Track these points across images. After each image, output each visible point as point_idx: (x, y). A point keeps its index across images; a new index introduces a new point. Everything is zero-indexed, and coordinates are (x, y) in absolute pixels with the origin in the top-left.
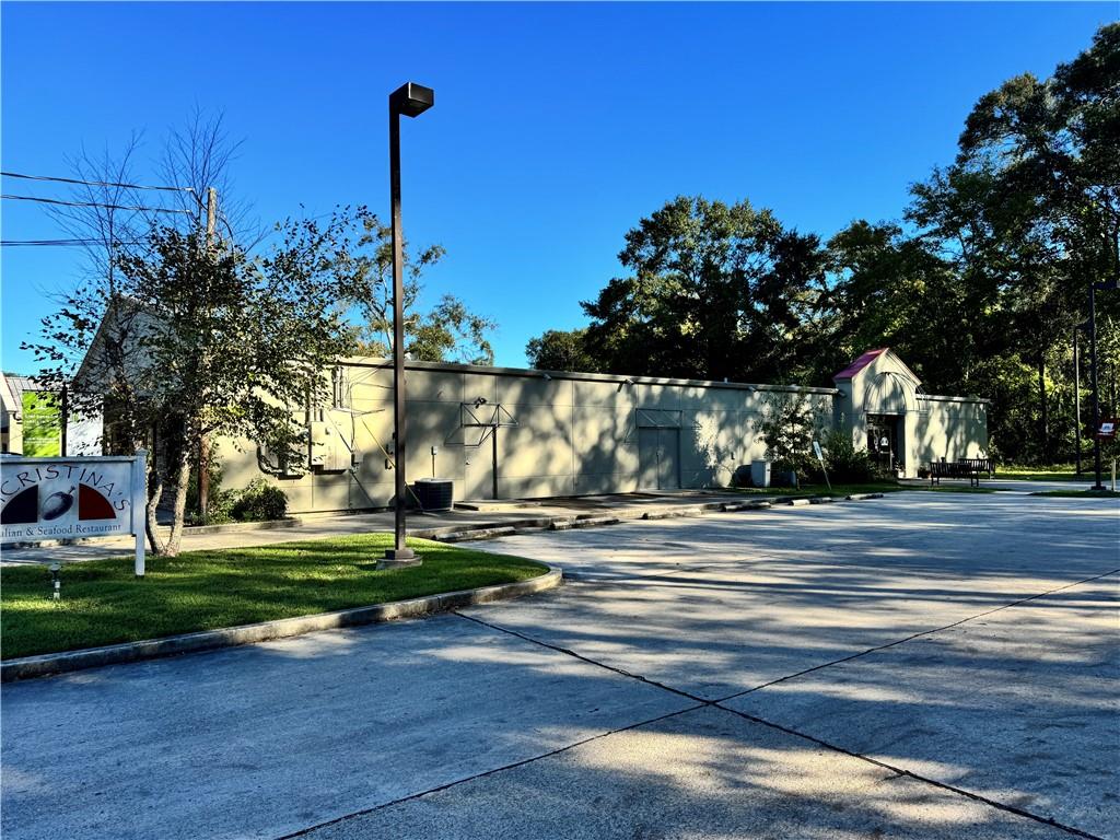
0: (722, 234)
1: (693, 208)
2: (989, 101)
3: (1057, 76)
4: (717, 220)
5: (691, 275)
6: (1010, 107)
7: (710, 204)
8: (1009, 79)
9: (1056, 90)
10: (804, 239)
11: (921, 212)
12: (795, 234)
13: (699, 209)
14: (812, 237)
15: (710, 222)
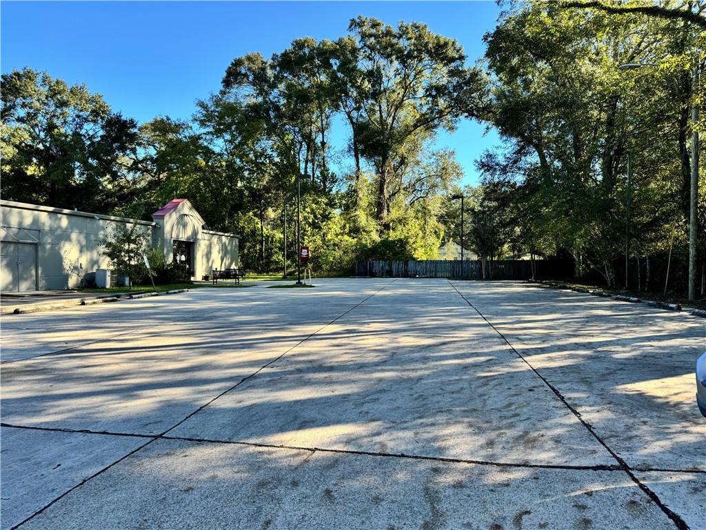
0: (63, 104)
1: (39, 79)
2: (238, 63)
3: (273, 59)
4: (60, 93)
5: (37, 130)
6: (249, 69)
7: (54, 80)
8: (250, 54)
9: (272, 67)
10: (126, 121)
11: (203, 118)
12: (120, 116)
13: (44, 81)
14: (132, 121)
15: (53, 93)
